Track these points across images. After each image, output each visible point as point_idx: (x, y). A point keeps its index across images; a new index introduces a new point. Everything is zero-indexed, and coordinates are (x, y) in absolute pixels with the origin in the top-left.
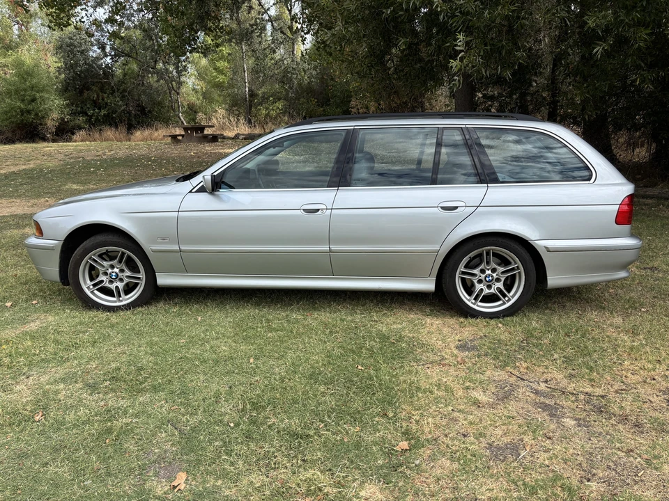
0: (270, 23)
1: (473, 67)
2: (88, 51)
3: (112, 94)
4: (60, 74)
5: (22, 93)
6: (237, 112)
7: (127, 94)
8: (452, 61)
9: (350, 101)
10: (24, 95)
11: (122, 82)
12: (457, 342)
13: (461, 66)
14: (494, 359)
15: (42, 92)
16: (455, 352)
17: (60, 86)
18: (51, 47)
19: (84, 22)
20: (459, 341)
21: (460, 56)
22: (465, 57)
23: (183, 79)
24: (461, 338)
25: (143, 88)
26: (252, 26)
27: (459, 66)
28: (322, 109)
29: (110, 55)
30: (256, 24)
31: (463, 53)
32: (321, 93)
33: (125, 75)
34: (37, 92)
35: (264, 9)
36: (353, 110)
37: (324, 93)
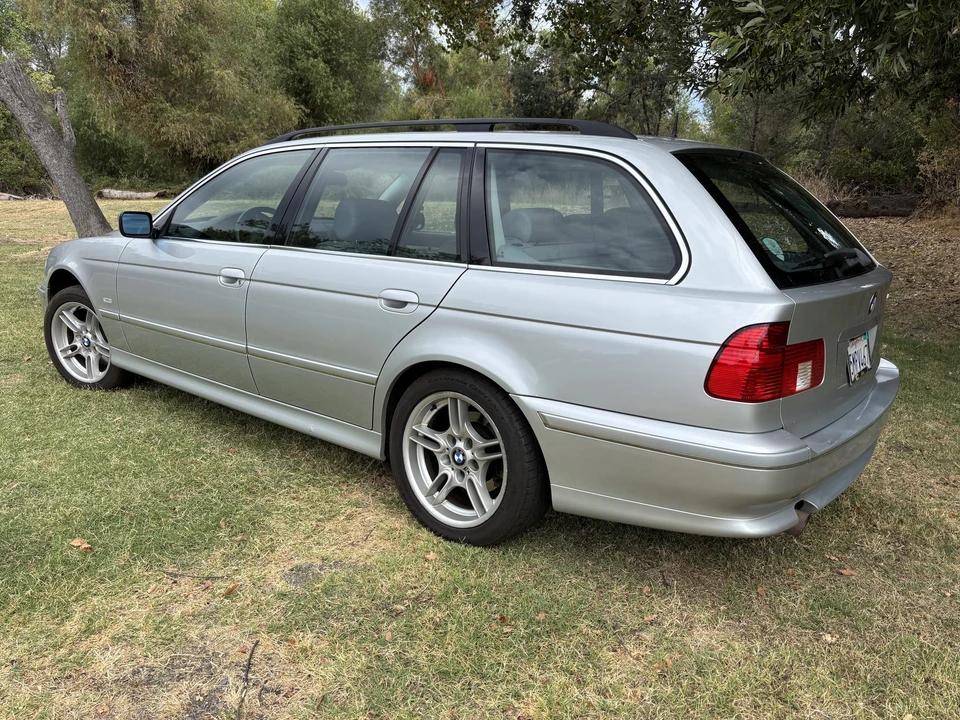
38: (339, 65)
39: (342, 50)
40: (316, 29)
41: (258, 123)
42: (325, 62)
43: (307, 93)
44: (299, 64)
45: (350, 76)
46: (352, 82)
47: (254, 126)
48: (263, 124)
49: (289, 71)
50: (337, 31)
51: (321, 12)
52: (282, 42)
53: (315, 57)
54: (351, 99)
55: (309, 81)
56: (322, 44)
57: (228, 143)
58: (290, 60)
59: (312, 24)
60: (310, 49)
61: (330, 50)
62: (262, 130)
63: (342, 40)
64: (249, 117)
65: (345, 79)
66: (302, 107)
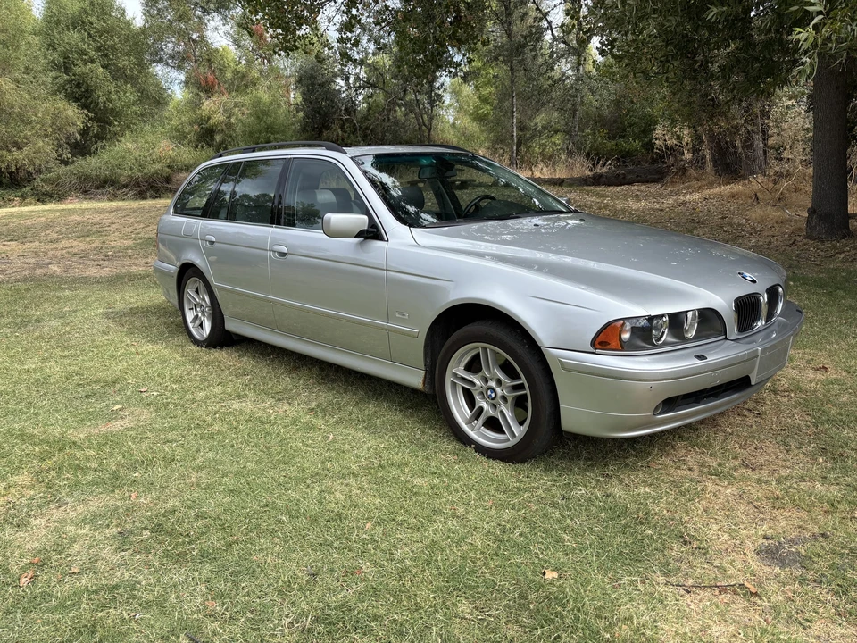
0: (549, 32)
1: (839, 41)
2: (330, 83)
3: (353, 134)
4: (298, 112)
5: (256, 135)
6: (501, 151)
7: (369, 132)
8: (798, 29)
9: (655, 129)
10: (258, 138)
11: (365, 118)
12: (761, 541)
13: (816, 39)
14: (836, 594)
15: (278, 133)
16: (754, 563)
17: (298, 126)
18: (292, 80)
19: (313, 44)
20: (766, 538)
21: (815, 21)
22: (825, 24)
23: (437, 111)
24: (770, 533)
25: (388, 124)
26: (525, 37)
27: (811, 39)
28: (613, 142)
29: (354, 87)
30: (531, 33)
31: (821, 17)
32: (615, 122)
33: (369, 109)
34: (272, 134)
35: (542, 14)
36: (657, 142)
37: (619, 121)
38: (118, 69)
39: (119, 55)
40: (90, 35)
41: (40, 129)
42: (103, 67)
43: (87, 98)
44: (77, 70)
45: (130, 79)
46: (134, 85)
47: (37, 132)
48: (46, 130)
49: (66, 77)
50: (112, 36)
51: (94, 19)
52: (54, 49)
53: (92, 61)
54: (135, 103)
55: (88, 86)
56: (98, 49)
57: (10, 151)
58: (66, 66)
59: (85, 31)
60: (85, 55)
61: (106, 56)
62: (46, 136)
63: (119, 45)
64: (31, 123)
65: (126, 83)
66: (86, 111)
